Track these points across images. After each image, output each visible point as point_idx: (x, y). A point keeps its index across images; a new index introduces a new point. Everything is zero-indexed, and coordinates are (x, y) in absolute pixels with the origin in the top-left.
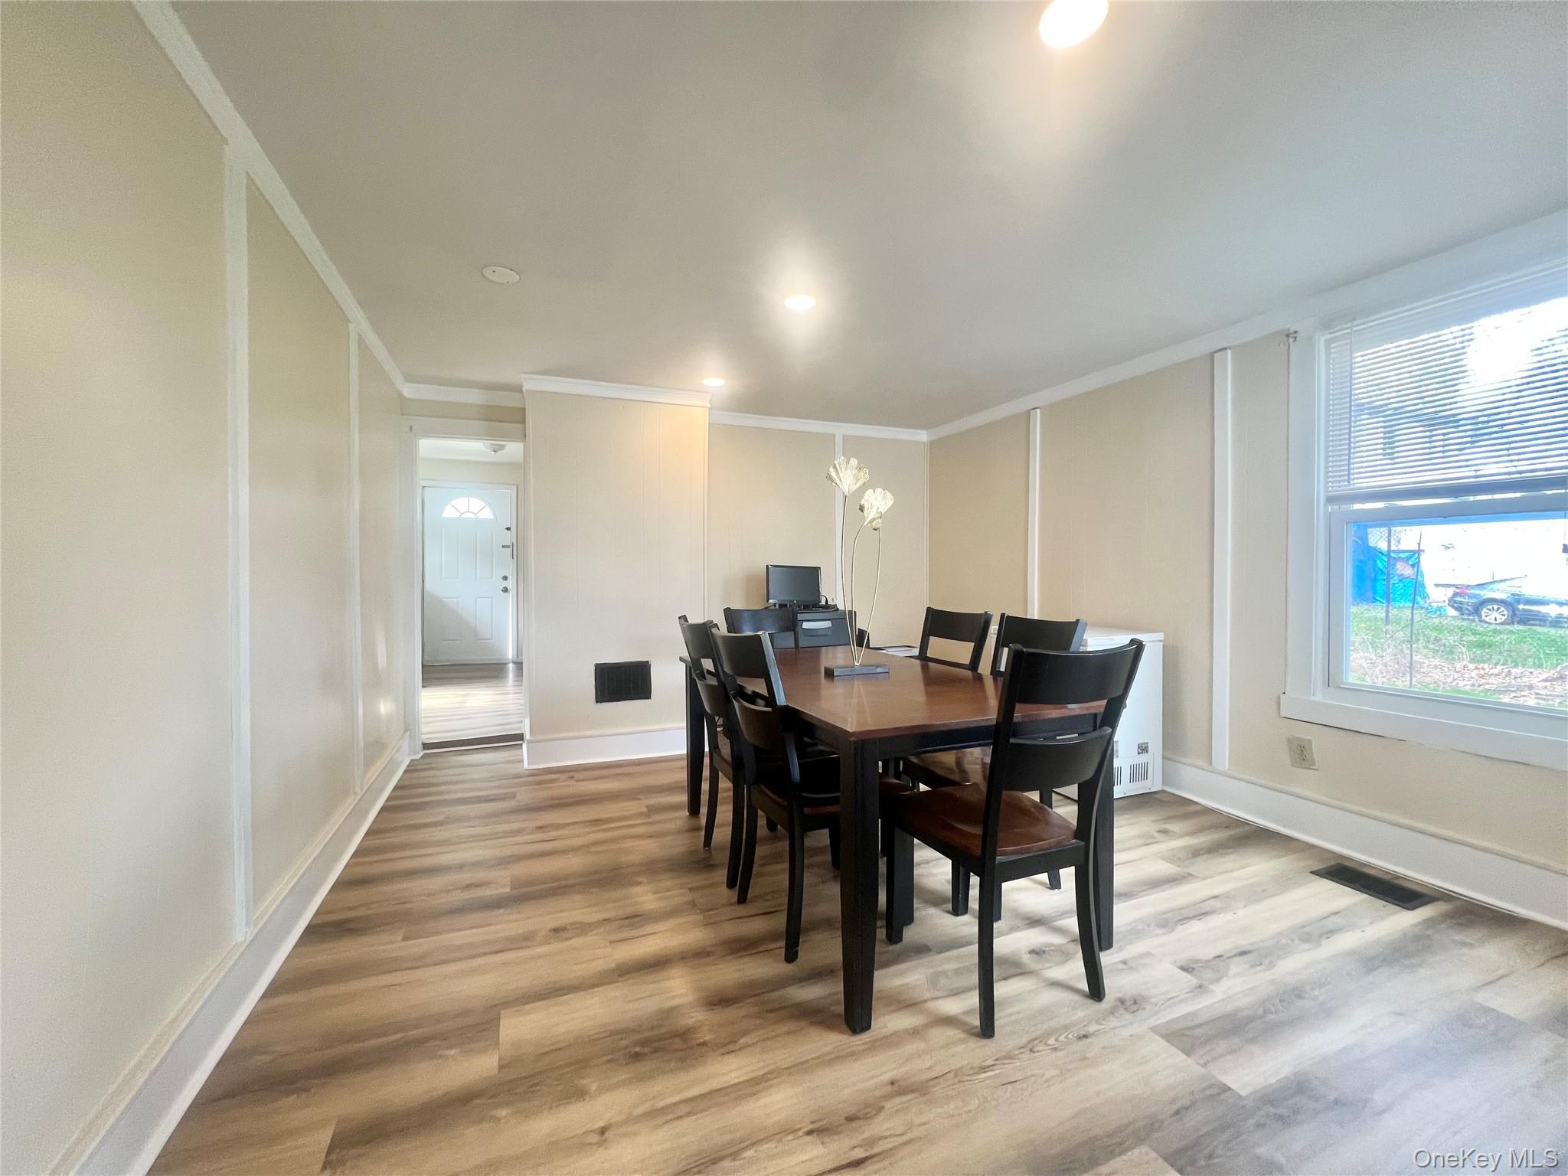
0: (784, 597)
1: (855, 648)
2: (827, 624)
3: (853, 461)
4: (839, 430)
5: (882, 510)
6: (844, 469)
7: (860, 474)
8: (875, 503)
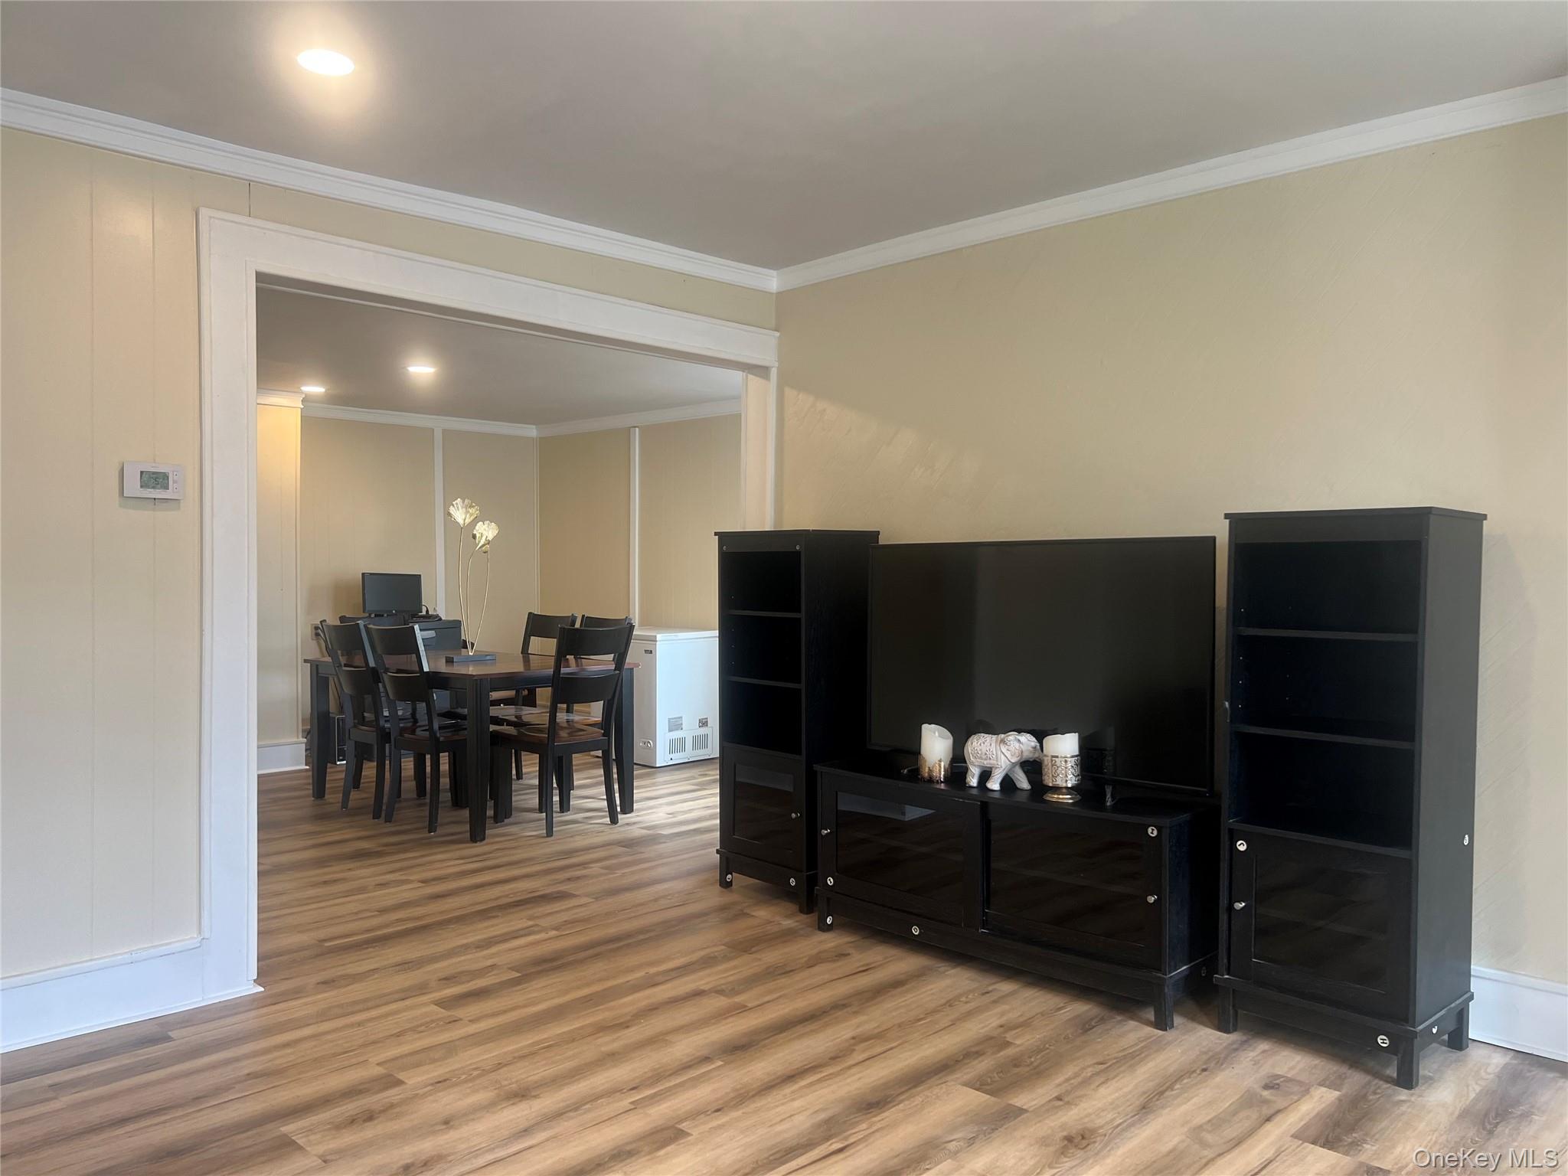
0: (379, 605)
2: (432, 634)
3: (466, 501)
4: (439, 424)
5: (490, 538)
6: (460, 508)
7: (474, 511)
8: (484, 532)
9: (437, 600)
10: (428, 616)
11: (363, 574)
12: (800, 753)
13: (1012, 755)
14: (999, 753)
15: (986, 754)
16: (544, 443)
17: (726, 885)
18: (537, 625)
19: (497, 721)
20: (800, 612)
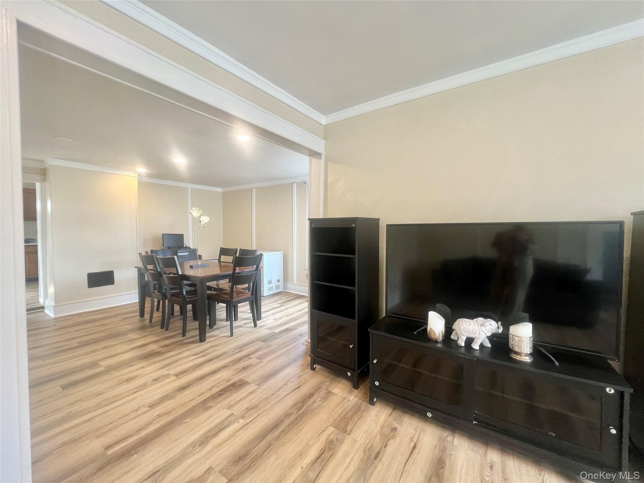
0: (169, 245)
1: (199, 260)
2: (187, 253)
3: (197, 208)
4: (190, 186)
5: (206, 222)
6: (195, 211)
7: (200, 212)
8: (204, 220)
9: (189, 242)
10: (186, 247)
11: (163, 234)
12: (354, 319)
13: (488, 332)
14: (481, 331)
15: (473, 331)
16: (224, 193)
17: (313, 369)
18: (224, 252)
19: (210, 288)
20: (355, 255)
